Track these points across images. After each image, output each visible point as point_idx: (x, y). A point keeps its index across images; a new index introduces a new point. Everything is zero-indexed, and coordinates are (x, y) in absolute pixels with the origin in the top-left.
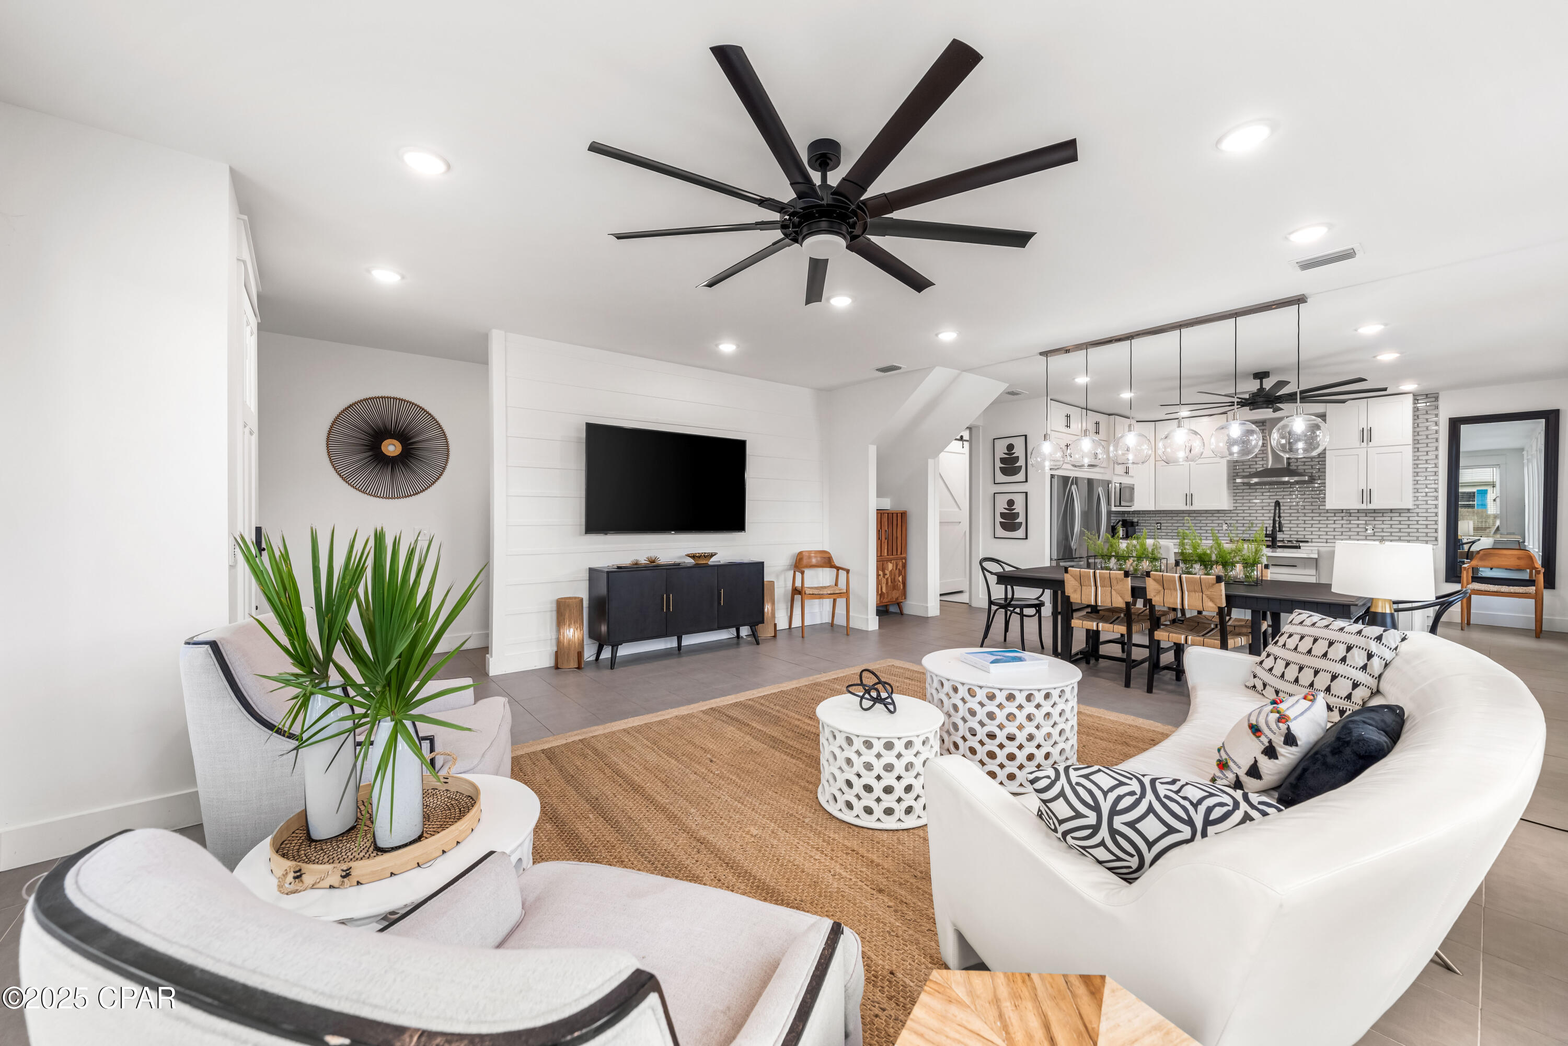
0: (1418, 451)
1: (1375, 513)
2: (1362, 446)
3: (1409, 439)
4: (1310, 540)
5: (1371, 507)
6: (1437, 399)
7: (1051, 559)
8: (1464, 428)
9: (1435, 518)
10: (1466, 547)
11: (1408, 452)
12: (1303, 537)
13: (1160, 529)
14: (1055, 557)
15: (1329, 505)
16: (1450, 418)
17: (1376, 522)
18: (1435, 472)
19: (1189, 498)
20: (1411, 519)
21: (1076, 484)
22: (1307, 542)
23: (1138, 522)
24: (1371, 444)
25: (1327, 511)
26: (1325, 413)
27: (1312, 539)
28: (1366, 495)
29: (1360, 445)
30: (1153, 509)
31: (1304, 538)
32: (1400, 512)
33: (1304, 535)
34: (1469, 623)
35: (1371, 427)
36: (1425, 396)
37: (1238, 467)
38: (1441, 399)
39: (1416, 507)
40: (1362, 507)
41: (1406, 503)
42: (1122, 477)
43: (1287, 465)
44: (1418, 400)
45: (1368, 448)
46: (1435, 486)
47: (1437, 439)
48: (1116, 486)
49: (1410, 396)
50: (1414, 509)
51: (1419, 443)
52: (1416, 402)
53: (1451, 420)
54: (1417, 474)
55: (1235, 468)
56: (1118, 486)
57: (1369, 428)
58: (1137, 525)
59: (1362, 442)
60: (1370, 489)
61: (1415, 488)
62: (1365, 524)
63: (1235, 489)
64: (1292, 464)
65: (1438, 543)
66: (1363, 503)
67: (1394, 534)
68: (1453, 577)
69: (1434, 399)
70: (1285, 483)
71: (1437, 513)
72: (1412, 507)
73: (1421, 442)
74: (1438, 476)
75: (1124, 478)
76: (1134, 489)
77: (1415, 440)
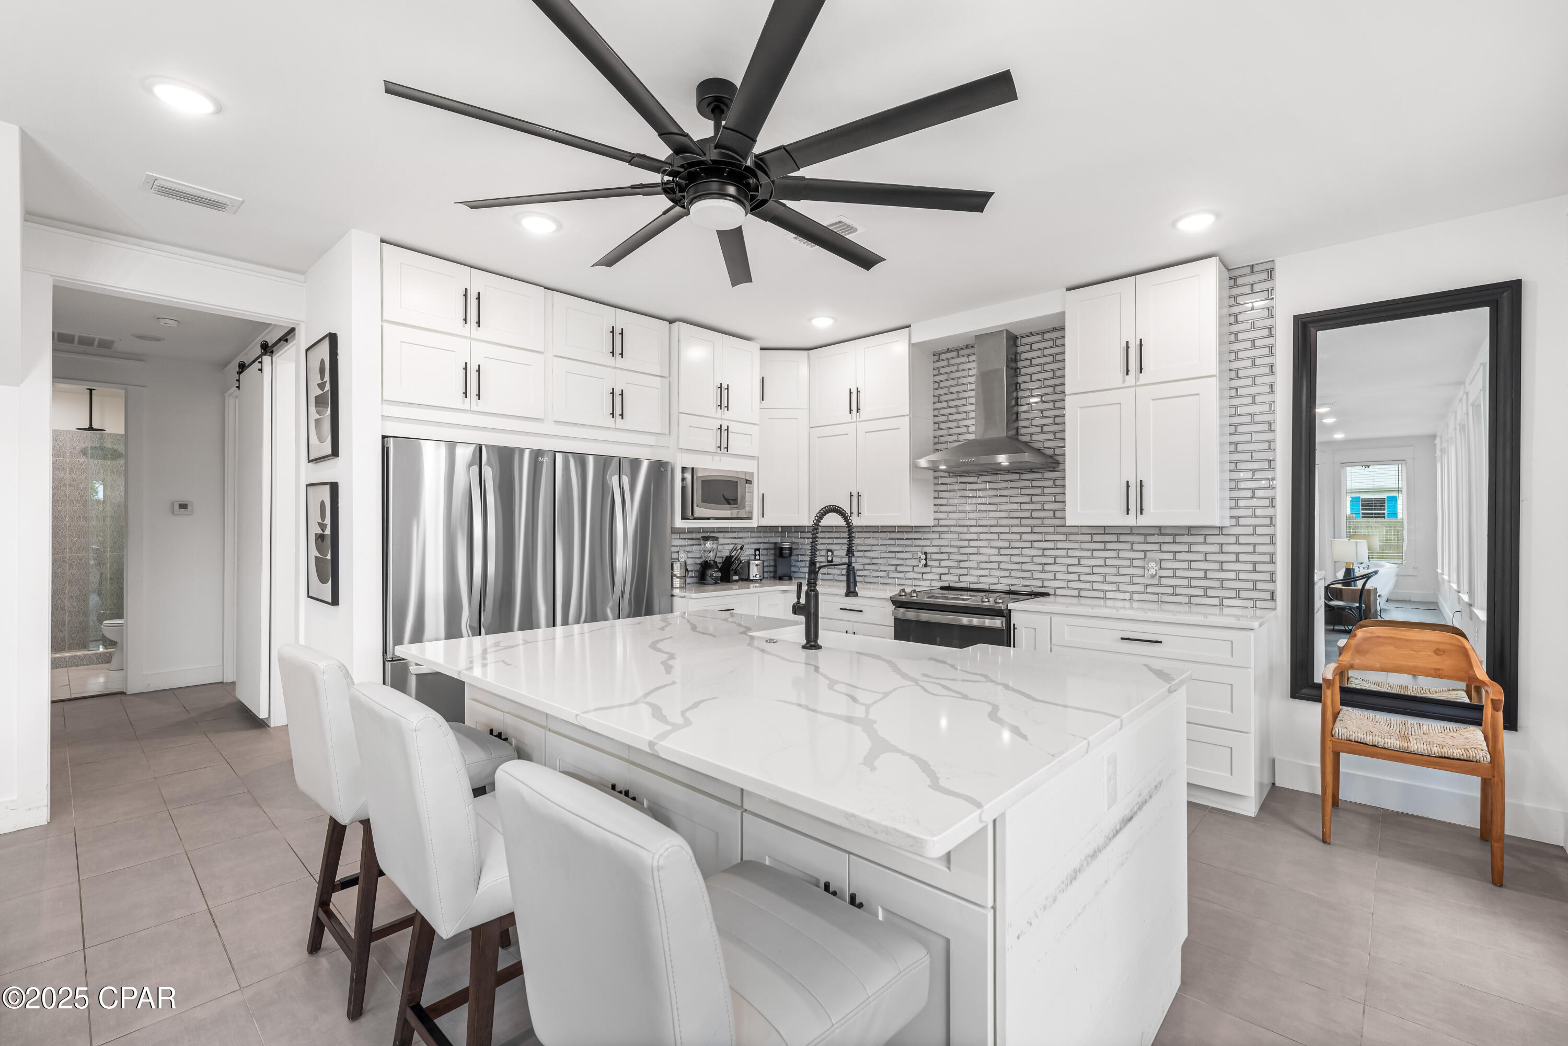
0: (1236, 394)
1: (1159, 534)
2: (1126, 384)
3: (1210, 361)
4: (1051, 591)
5: (1143, 521)
6: (1270, 272)
8: (1324, 338)
9: (1270, 549)
10: (1360, 584)
11: (1211, 390)
15: (1073, 516)
16: (1295, 316)
18: (1270, 443)
19: (856, 501)
20: (1225, 548)
22: (1046, 594)
23: (791, 549)
24: (1143, 378)
25: (1079, 530)
26: (1063, 315)
27: (1055, 589)
28: (1133, 495)
29: (1124, 381)
32: (1204, 532)
34: (1336, 802)
35: (1141, 340)
36: (1248, 270)
37: (942, 439)
38: (1278, 274)
39: (1233, 522)
40: (1130, 521)
41: (1215, 515)
42: (709, 457)
43: (1013, 432)
44: (1234, 279)
45: (1139, 389)
46: (1269, 475)
47: (1272, 366)
48: (685, 475)
49: (1212, 265)
50: (1231, 526)
51: (1238, 377)
52: (1230, 278)
53: (1297, 319)
54: (1236, 448)
55: (936, 440)
56: (688, 476)
57: (1138, 342)
58: (791, 554)
59: (1127, 374)
60: (1141, 481)
61: (1231, 480)
62: (1143, 559)
63: (935, 484)
64: (1022, 431)
65: (1276, 605)
66: (1128, 514)
67: (1194, 583)
68: (1304, 691)
69: (1264, 276)
70: (997, 470)
71: (1272, 537)
72: (1227, 522)
73: (1241, 373)
74: (1274, 450)
75: (717, 458)
76: (749, 482)
77: (1231, 370)
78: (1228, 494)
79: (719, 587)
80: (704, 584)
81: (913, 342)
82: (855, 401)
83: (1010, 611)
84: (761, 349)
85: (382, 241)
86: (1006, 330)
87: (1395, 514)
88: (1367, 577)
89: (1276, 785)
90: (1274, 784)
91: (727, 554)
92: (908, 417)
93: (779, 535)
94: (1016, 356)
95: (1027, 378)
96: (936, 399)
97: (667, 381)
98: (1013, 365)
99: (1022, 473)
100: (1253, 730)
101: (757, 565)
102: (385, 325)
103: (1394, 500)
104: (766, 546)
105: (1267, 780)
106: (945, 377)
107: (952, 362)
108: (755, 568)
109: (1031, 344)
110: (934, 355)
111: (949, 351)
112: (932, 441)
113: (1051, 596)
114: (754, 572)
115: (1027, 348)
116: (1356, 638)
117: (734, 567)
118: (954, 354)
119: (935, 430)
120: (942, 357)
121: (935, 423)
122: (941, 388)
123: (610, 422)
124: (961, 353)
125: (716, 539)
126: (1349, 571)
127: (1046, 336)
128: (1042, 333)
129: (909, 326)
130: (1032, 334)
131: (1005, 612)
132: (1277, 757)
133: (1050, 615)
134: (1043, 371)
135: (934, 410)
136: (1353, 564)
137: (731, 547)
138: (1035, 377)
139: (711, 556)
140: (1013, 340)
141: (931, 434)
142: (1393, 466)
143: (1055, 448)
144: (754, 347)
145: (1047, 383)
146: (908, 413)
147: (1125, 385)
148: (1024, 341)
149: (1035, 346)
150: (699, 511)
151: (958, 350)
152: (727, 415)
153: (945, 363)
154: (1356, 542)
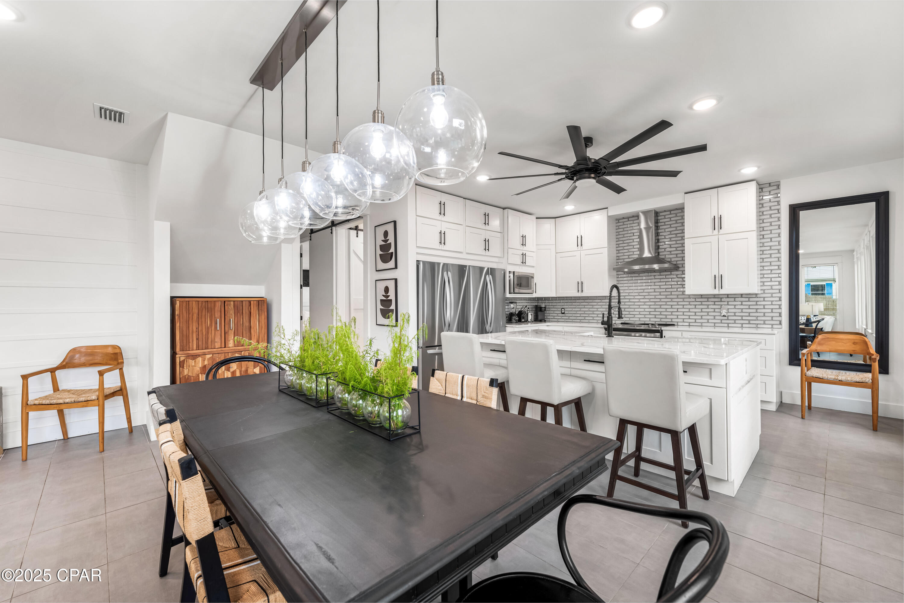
0: (763, 238)
1: (728, 297)
3: (753, 225)
4: (676, 324)
5: (722, 292)
6: (778, 187)
7: (418, 347)
8: (803, 214)
9: (779, 303)
10: (814, 325)
11: (753, 237)
12: (670, 320)
13: (564, 313)
14: (421, 345)
15: (689, 290)
16: (790, 205)
17: (729, 307)
18: (779, 258)
19: (580, 286)
20: (758, 303)
21: (491, 274)
22: (674, 325)
23: (545, 308)
24: (721, 231)
25: (689, 296)
26: (684, 203)
27: (678, 322)
28: (718, 281)
29: (713, 233)
30: (554, 296)
31: (672, 322)
32: (749, 296)
33: (672, 319)
34: (810, 407)
35: (721, 215)
36: (768, 185)
37: (620, 258)
38: (782, 187)
39: (762, 292)
40: (716, 292)
41: (754, 288)
42: (518, 267)
43: (657, 254)
44: (762, 189)
45: (719, 236)
46: (778, 271)
47: (779, 226)
48: (510, 275)
49: (754, 183)
50: (761, 294)
51: (763, 230)
52: (760, 188)
53: (790, 206)
54: (763, 261)
55: (618, 258)
56: (512, 275)
57: (719, 216)
58: (545, 310)
59: (714, 230)
60: (721, 275)
61: (761, 274)
62: (720, 309)
63: (617, 278)
64: (661, 254)
65: (782, 327)
66: (715, 289)
67: (744, 318)
68: (795, 362)
69: (775, 187)
70: (654, 271)
71: (780, 298)
72: (760, 292)
73: (765, 229)
74: (781, 261)
75: (521, 267)
76: (533, 277)
77: (760, 227)
78: (760, 280)
79: (517, 324)
80: (512, 323)
81: (609, 215)
82: (580, 242)
83: (662, 330)
84: (536, 218)
85: (416, 185)
86: (654, 210)
87: (831, 293)
88: (819, 322)
89: (783, 402)
90: (782, 402)
91: (519, 310)
92: (607, 248)
93: (536, 302)
94: (657, 221)
95: (663, 230)
96: (617, 240)
97: (502, 234)
98: (656, 225)
99: (660, 272)
100: (775, 375)
101: (531, 315)
102: (418, 217)
103: (830, 285)
104: (531, 307)
105: (779, 400)
106: (622, 230)
107: (625, 223)
108: (531, 316)
109: (665, 216)
110: (616, 220)
111: (624, 218)
112: (615, 258)
113: (676, 326)
114: (530, 317)
115: (663, 217)
116: (818, 339)
117: (523, 315)
118: (627, 220)
119: (617, 253)
120: (620, 221)
121: (617, 250)
122: (620, 235)
123: (484, 252)
124: (630, 219)
125: (516, 303)
126: (808, 319)
127: (672, 212)
128: (670, 211)
129: (607, 208)
130: (665, 211)
131: (660, 331)
132: (783, 391)
133: (682, 332)
134: (671, 227)
135: (617, 244)
136: (810, 316)
137: (522, 307)
138: (667, 230)
139: (513, 311)
140: (657, 213)
141: (615, 255)
142: (831, 267)
143: (677, 261)
144: (533, 217)
145: (672, 233)
146: (607, 246)
147: (713, 234)
148: (661, 214)
149: (667, 217)
150: (517, 290)
151: (628, 218)
152: (525, 248)
153: (622, 224)
154: (812, 305)
